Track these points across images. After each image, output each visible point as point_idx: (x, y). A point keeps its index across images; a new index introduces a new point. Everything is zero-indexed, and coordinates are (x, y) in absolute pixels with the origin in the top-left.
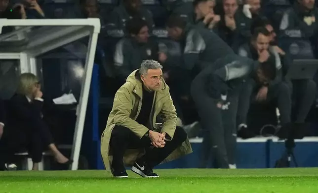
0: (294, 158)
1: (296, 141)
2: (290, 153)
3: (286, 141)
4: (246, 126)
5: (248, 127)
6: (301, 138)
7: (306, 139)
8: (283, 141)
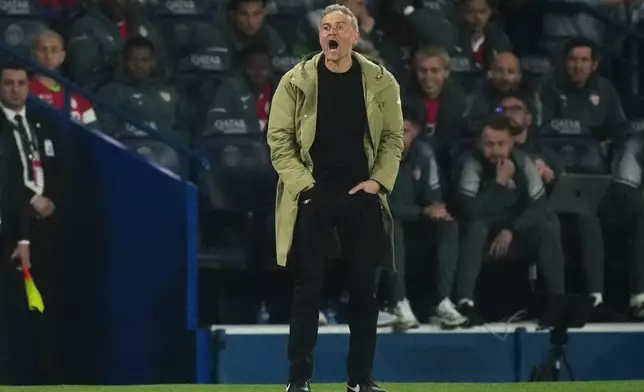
0: (566, 364)
1: (571, 330)
2: (558, 353)
3: (551, 331)
4: (471, 303)
5: (475, 303)
6: (581, 326)
7: (589, 328)
8: (547, 331)
